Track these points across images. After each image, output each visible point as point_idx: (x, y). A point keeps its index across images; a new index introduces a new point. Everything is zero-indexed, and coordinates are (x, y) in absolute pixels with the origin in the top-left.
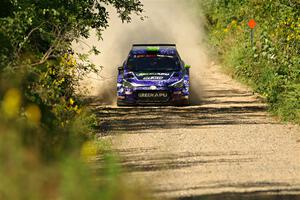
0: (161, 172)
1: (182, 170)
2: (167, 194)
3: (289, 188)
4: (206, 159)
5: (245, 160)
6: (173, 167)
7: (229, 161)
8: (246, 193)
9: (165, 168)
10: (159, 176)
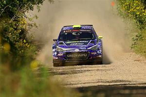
4: (90, 69)
6: (74, 73)
9: (70, 74)
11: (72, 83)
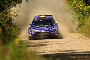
0: (38, 47)
1: (44, 47)
2: (40, 54)
3: (76, 52)
4: (51, 43)
5: (63, 44)
6: (42, 46)
7: (58, 44)
8: (63, 53)
9: (39, 46)
10: (37, 48)
11: (40, 52)
